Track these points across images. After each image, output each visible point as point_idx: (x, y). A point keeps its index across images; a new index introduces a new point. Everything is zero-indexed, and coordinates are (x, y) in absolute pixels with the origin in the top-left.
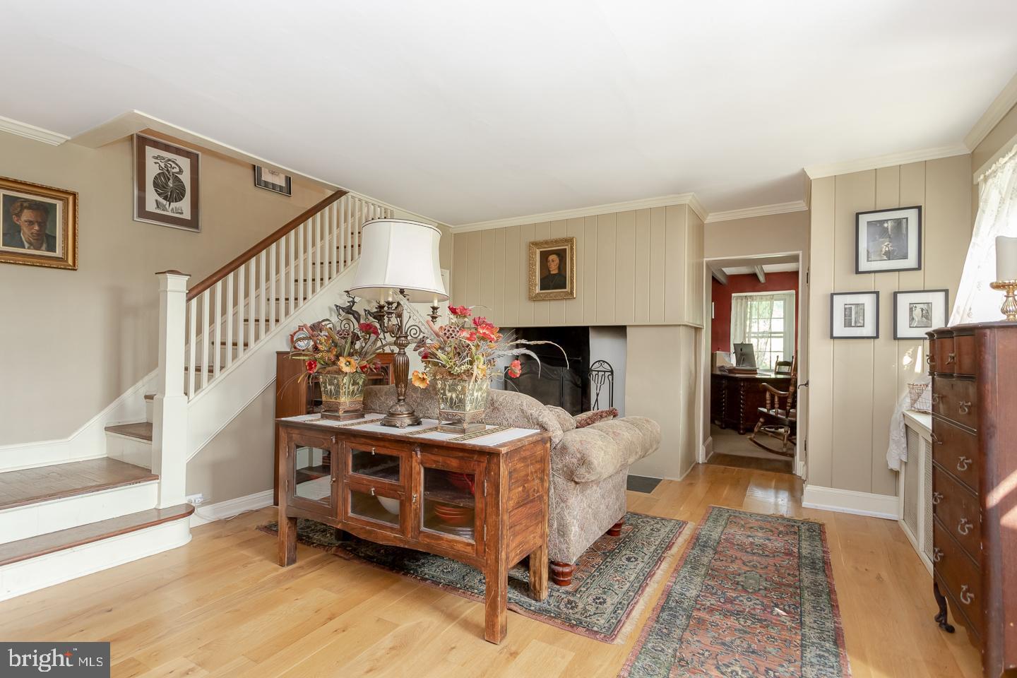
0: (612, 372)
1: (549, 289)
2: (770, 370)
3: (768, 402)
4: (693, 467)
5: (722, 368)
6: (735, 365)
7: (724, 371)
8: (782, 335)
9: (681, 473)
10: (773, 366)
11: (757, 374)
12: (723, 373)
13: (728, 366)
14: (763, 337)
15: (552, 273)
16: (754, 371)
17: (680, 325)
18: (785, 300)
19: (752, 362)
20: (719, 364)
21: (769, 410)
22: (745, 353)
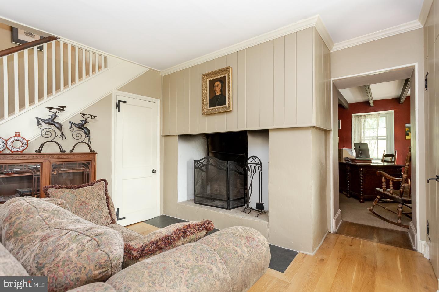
0: (261, 164)
1: (215, 106)
2: (378, 159)
3: (384, 184)
4: (326, 237)
5: (347, 159)
6: (355, 157)
7: (348, 161)
8: (385, 138)
9: (314, 248)
10: (381, 157)
11: (371, 162)
12: (348, 162)
13: (350, 157)
14: (373, 139)
15: (217, 94)
16: (370, 161)
17: (310, 127)
18: (386, 117)
19: (367, 155)
20: (345, 156)
21: (385, 190)
22: (362, 149)
